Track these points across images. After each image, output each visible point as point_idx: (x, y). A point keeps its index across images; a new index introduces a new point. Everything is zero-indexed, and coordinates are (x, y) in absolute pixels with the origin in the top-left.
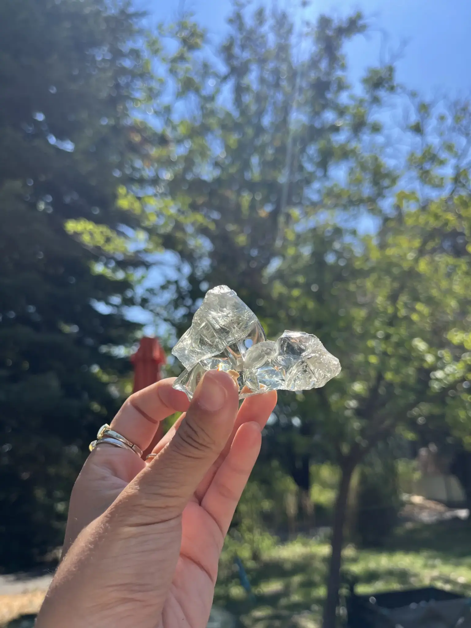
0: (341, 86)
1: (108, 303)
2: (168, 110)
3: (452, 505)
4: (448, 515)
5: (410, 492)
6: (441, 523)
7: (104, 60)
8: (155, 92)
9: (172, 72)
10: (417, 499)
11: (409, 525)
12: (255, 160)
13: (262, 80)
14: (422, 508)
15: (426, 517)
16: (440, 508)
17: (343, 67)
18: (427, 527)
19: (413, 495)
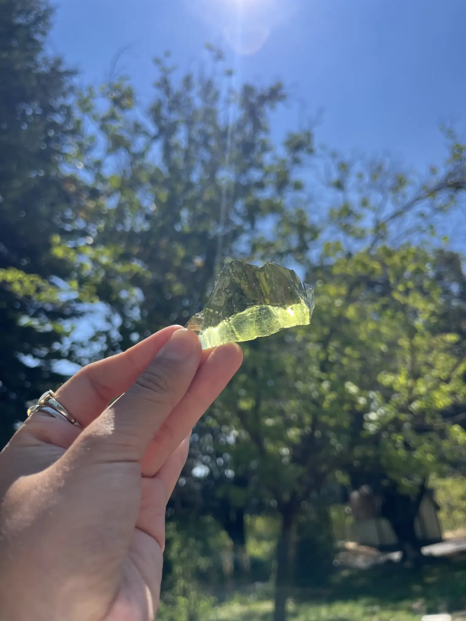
0: (265, 148)
1: (35, 356)
2: (98, 164)
3: (385, 548)
4: (382, 558)
5: (345, 538)
6: (375, 567)
7: (34, 114)
8: (86, 147)
9: (104, 128)
10: (351, 545)
11: (345, 573)
12: (185, 214)
13: (191, 140)
14: (355, 553)
15: (361, 562)
16: (373, 552)
17: (266, 131)
18: (362, 573)
19: (347, 541)
